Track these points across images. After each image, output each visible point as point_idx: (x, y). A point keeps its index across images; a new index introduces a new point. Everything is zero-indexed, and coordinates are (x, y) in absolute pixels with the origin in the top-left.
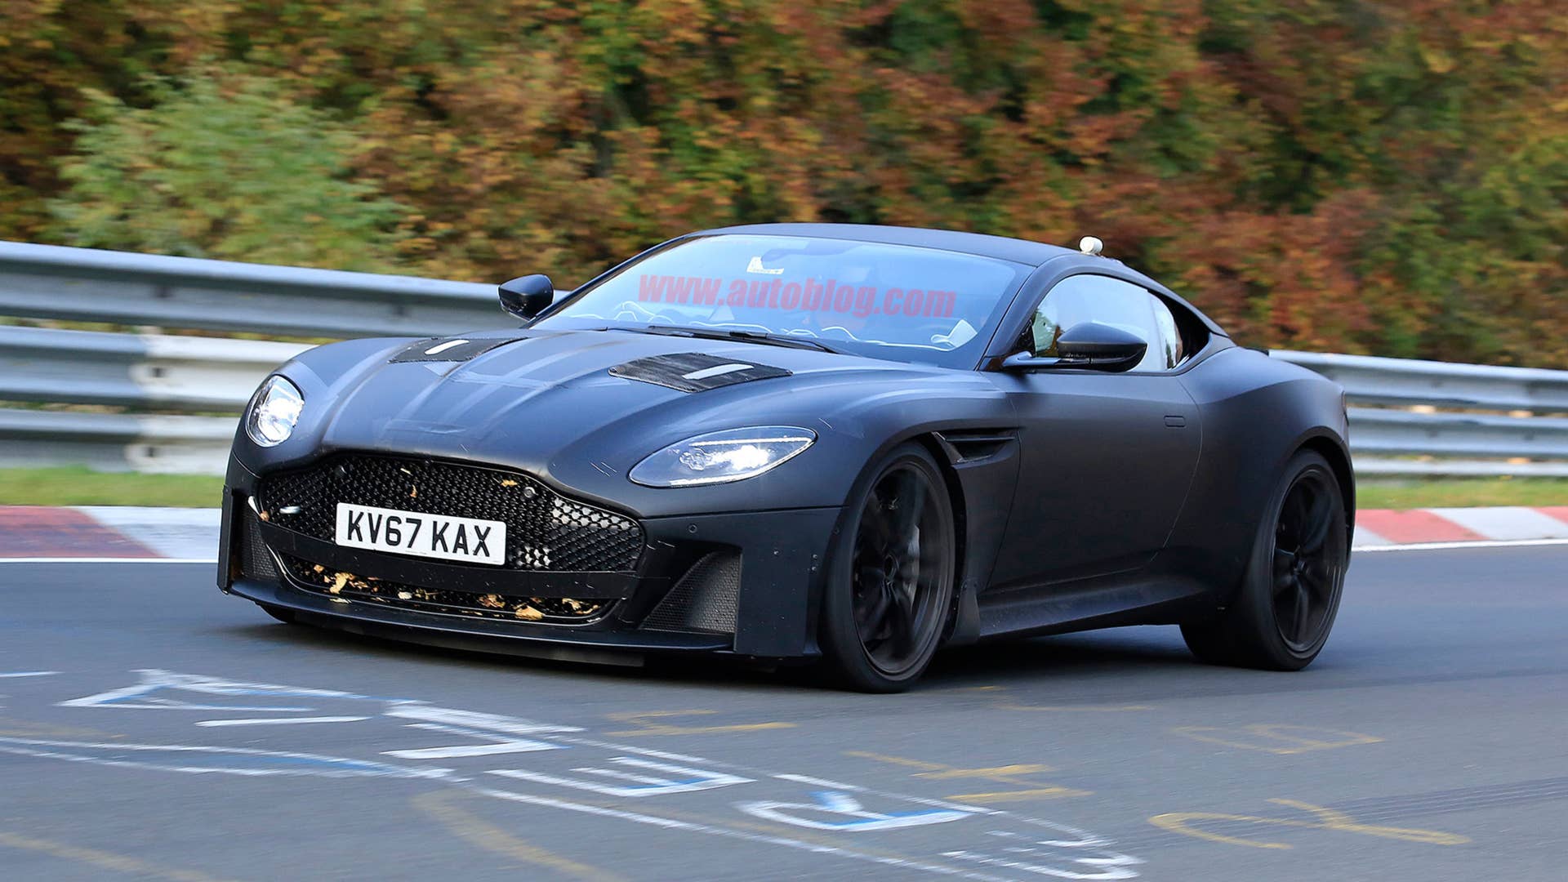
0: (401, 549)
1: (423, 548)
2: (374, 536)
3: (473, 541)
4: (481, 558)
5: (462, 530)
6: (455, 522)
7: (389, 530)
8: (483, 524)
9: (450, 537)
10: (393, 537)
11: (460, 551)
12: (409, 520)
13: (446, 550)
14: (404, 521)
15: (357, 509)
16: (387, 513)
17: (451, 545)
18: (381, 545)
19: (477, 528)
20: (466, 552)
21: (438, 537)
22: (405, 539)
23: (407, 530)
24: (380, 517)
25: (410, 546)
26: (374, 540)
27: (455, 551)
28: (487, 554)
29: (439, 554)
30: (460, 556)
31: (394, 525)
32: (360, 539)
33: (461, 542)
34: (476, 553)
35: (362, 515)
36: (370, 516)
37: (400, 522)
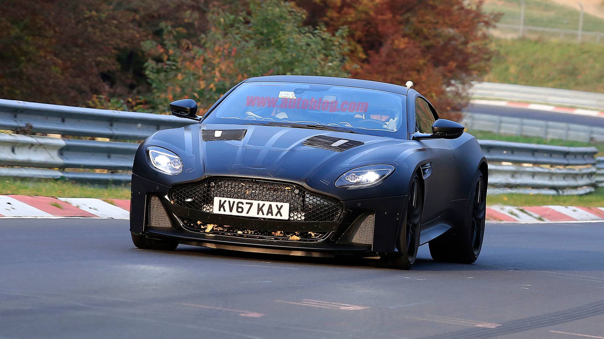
0: (244, 214)
1: (253, 213)
2: (231, 210)
3: (275, 210)
4: (278, 217)
5: (270, 206)
6: (267, 204)
7: (238, 207)
8: (279, 204)
9: (265, 209)
10: (240, 210)
12: (247, 203)
13: (263, 214)
14: (245, 203)
15: (223, 199)
16: (237, 201)
17: (265, 212)
18: (234, 213)
19: (277, 206)
20: (272, 215)
21: (260, 209)
22: (245, 210)
23: (246, 207)
24: (234, 202)
25: (247, 213)
27: (267, 215)
28: (281, 216)
29: (260, 216)
30: (270, 216)
31: (240, 205)
32: (225, 211)
33: (270, 211)
34: (276, 215)
35: (225, 201)
36: (229, 202)
37: (243, 204)
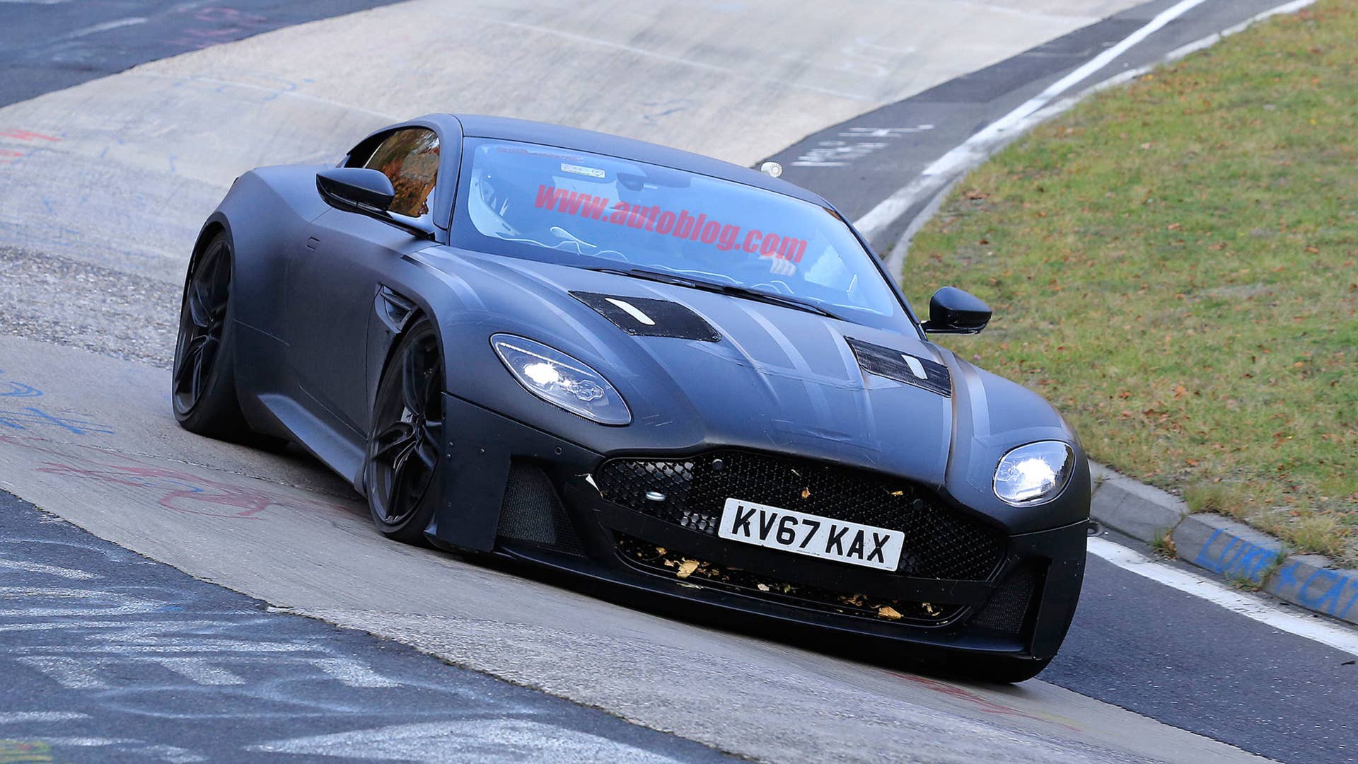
0: (794, 548)
1: (817, 548)
2: (764, 533)
3: (869, 546)
4: (875, 564)
5: (860, 536)
6: (854, 528)
7: (782, 529)
8: (882, 532)
9: (847, 541)
10: (786, 536)
11: (855, 555)
12: (805, 522)
13: (840, 552)
14: (800, 522)
15: (748, 506)
16: (782, 512)
17: (846, 549)
18: (771, 542)
19: (876, 535)
20: (861, 557)
21: (834, 540)
22: (799, 539)
23: (802, 531)
24: (774, 516)
25: (803, 545)
26: (763, 536)
27: (849, 555)
28: (881, 560)
29: (833, 556)
30: (854, 560)
31: (788, 524)
32: (747, 534)
33: (857, 547)
34: (870, 558)
35: (753, 511)
36: (763, 514)
37: (795, 522)
